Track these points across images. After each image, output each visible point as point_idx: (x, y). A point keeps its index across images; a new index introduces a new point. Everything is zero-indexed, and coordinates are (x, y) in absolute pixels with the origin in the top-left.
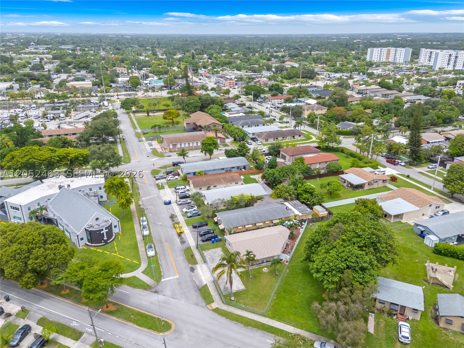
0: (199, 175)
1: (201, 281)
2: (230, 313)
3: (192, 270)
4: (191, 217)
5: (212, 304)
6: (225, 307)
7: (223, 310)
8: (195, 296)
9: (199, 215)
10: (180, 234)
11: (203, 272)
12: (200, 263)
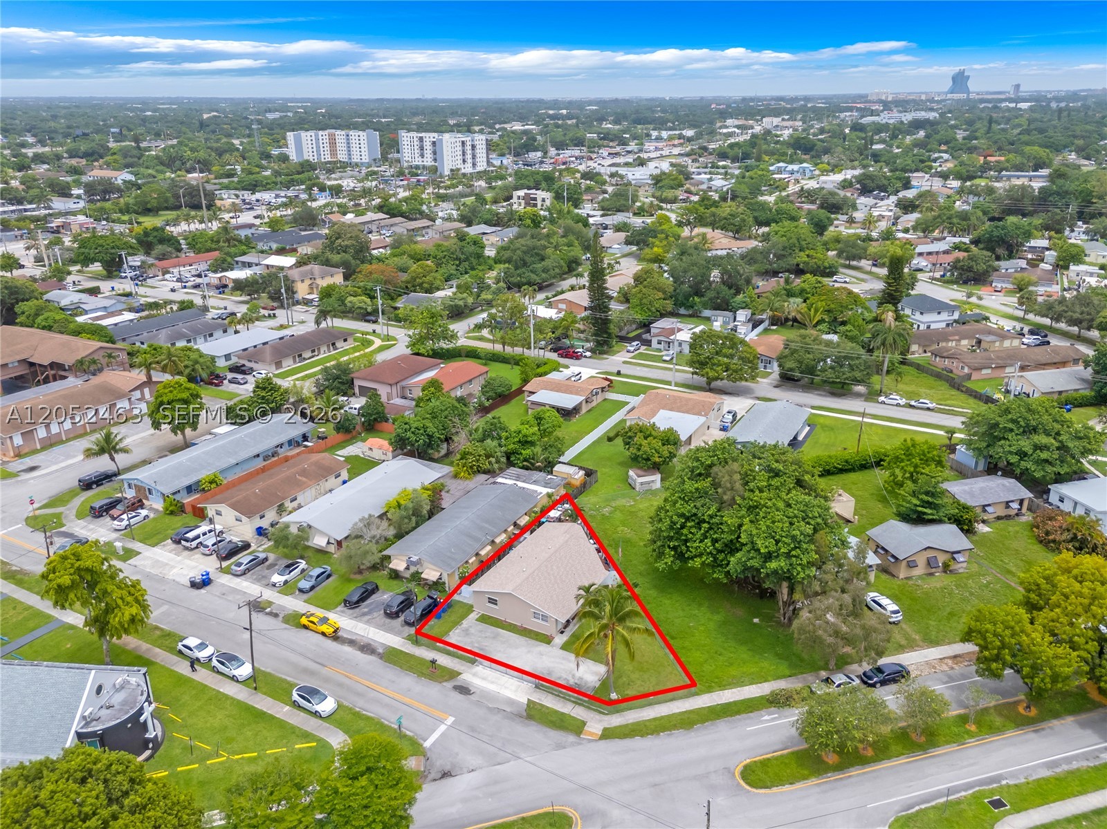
0: (213, 486)
1: (511, 702)
2: (638, 724)
3: (464, 690)
4: (312, 588)
5: (586, 728)
6: (616, 720)
7: (620, 726)
8: (535, 734)
9: (329, 576)
10: (335, 636)
11: (492, 683)
12: (463, 668)
